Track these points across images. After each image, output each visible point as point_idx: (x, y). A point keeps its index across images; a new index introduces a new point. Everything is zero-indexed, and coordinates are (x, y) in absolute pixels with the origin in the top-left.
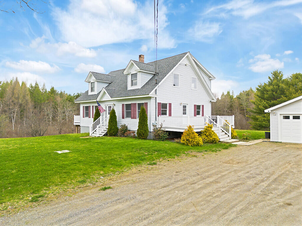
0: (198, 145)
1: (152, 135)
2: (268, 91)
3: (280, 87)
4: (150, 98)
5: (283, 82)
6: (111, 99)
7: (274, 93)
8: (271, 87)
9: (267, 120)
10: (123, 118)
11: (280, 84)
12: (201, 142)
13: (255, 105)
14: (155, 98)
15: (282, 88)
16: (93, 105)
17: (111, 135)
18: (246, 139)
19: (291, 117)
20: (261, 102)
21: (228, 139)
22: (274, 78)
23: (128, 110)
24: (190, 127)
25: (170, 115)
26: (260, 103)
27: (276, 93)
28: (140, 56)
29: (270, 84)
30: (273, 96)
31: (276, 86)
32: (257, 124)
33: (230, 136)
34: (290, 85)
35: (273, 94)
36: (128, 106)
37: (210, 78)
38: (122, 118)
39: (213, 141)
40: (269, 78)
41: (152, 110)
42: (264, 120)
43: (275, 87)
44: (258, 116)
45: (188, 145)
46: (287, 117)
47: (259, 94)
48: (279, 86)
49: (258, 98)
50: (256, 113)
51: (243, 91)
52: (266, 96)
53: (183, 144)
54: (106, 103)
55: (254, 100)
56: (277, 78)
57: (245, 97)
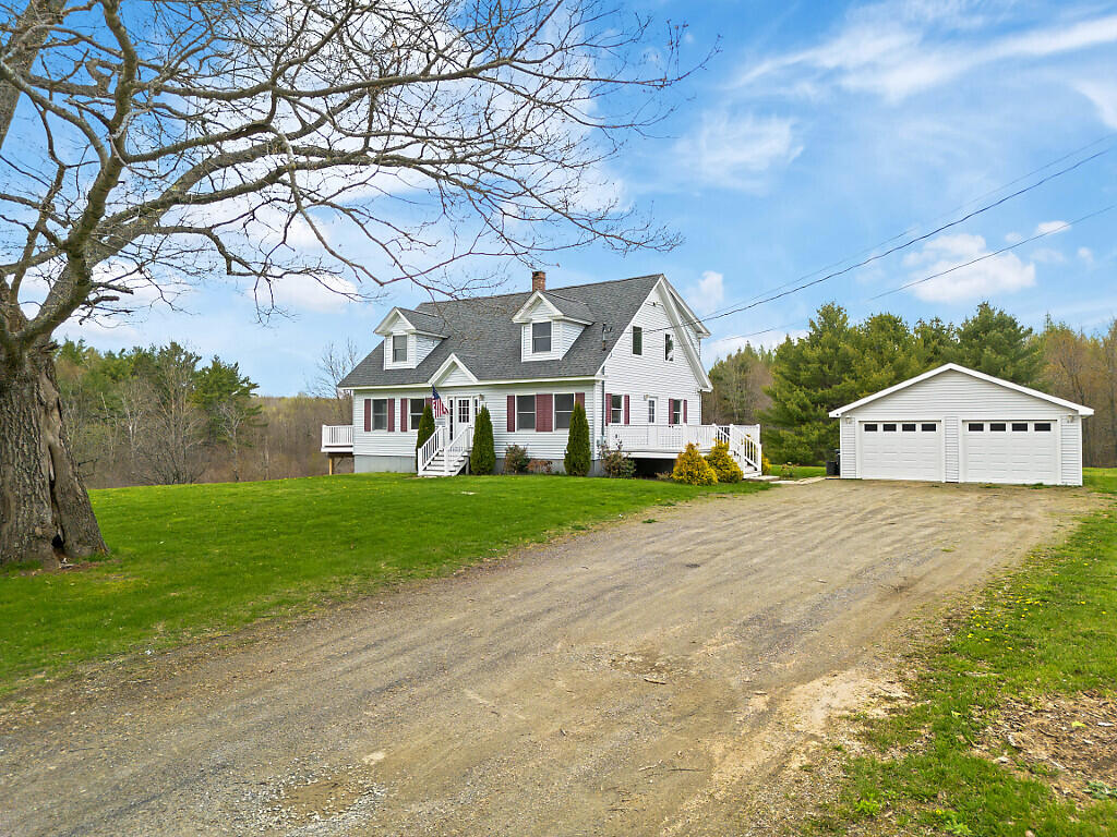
0: (710, 482)
1: (597, 467)
2: (809, 363)
3: (840, 352)
4: (592, 383)
5: (848, 336)
6: (475, 382)
7: (826, 368)
8: (819, 350)
9: (807, 443)
10: (510, 428)
11: (841, 345)
12: (715, 479)
13: (776, 400)
14: (600, 384)
15: (846, 354)
16: (404, 397)
17: (482, 472)
18: (790, 477)
19: (880, 427)
20: (791, 392)
21: (756, 475)
22: (824, 326)
23: (527, 413)
24: (691, 446)
25: (627, 422)
26: (789, 396)
27: (830, 368)
28: (536, 274)
29: (814, 341)
30: (821, 376)
31: (830, 348)
32: (780, 454)
33: (759, 468)
34: (866, 346)
35: (822, 370)
36: (525, 402)
37: (700, 335)
38: (508, 431)
39: (732, 478)
40: (812, 324)
41: (594, 409)
42: (800, 442)
43: (827, 350)
44: (784, 433)
45: (690, 483)
46: (871, 427)
47: (784, 368)
48: (837, 349)
49: (782, 379)
50: (776, 423)
51: (729, 357)
52: (804, 375)
53: (681, 482)
54: (452, 394)
55: (770, 385)
56: (831, 326)
57: (735, 376)
